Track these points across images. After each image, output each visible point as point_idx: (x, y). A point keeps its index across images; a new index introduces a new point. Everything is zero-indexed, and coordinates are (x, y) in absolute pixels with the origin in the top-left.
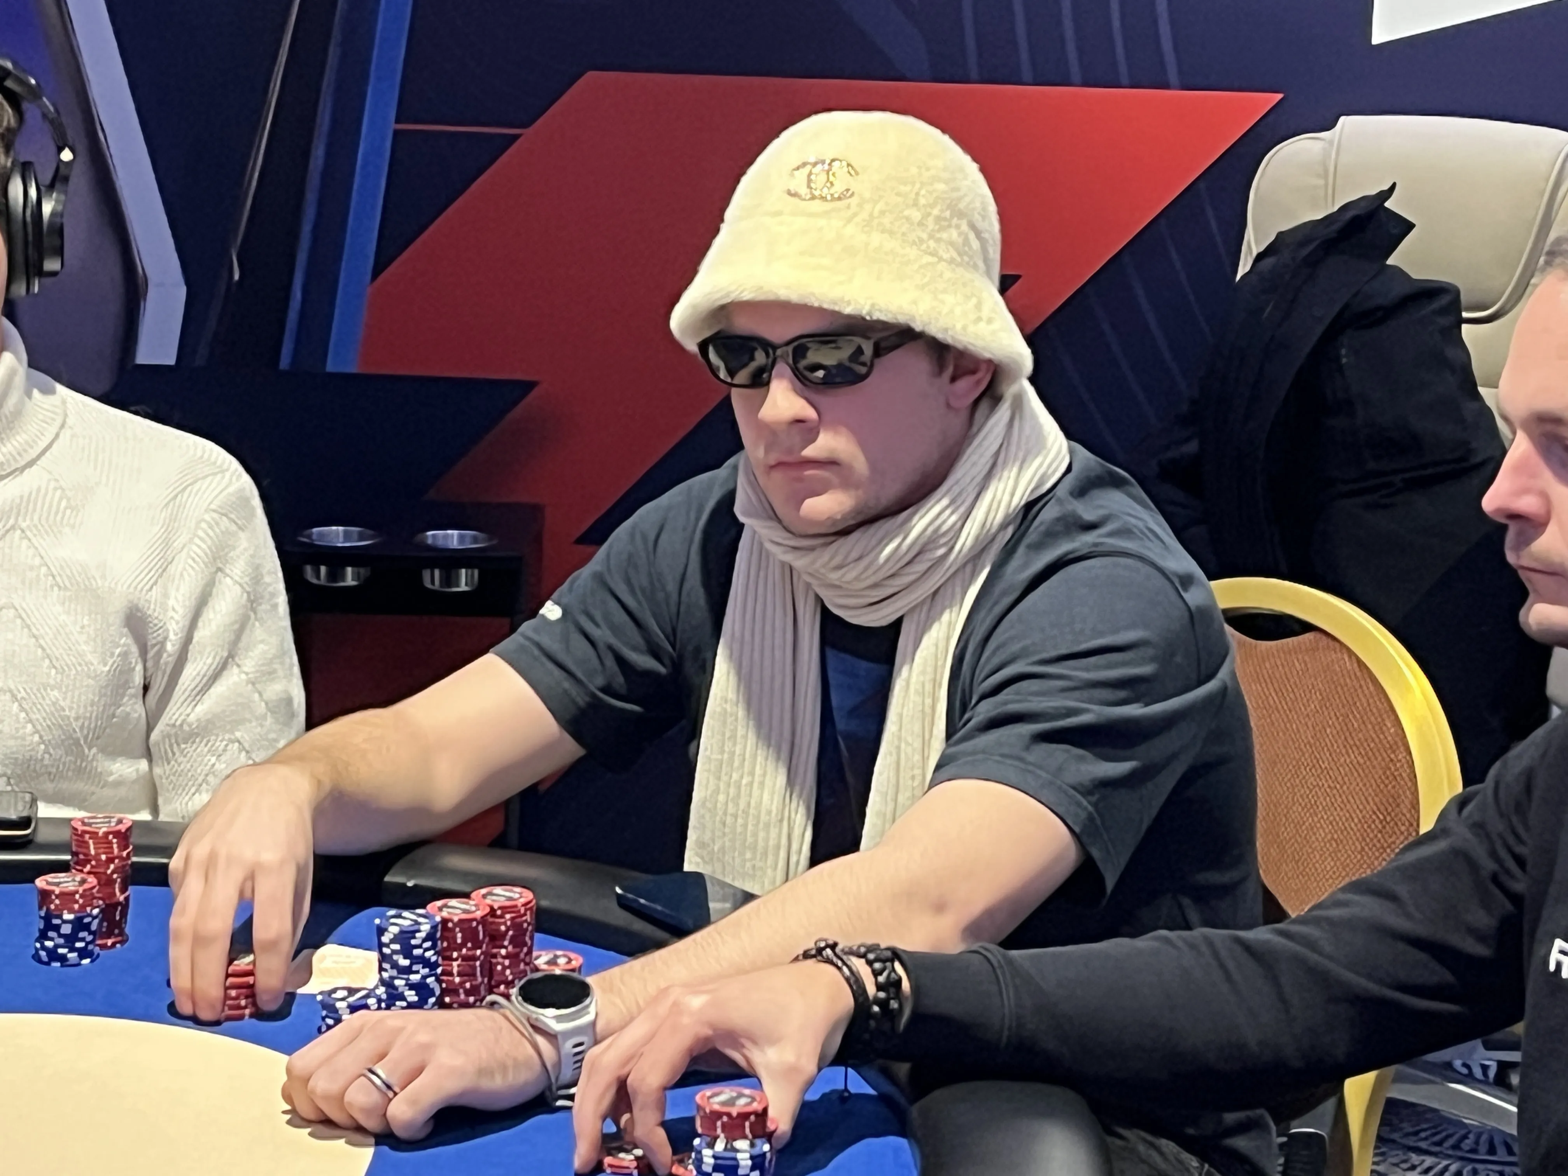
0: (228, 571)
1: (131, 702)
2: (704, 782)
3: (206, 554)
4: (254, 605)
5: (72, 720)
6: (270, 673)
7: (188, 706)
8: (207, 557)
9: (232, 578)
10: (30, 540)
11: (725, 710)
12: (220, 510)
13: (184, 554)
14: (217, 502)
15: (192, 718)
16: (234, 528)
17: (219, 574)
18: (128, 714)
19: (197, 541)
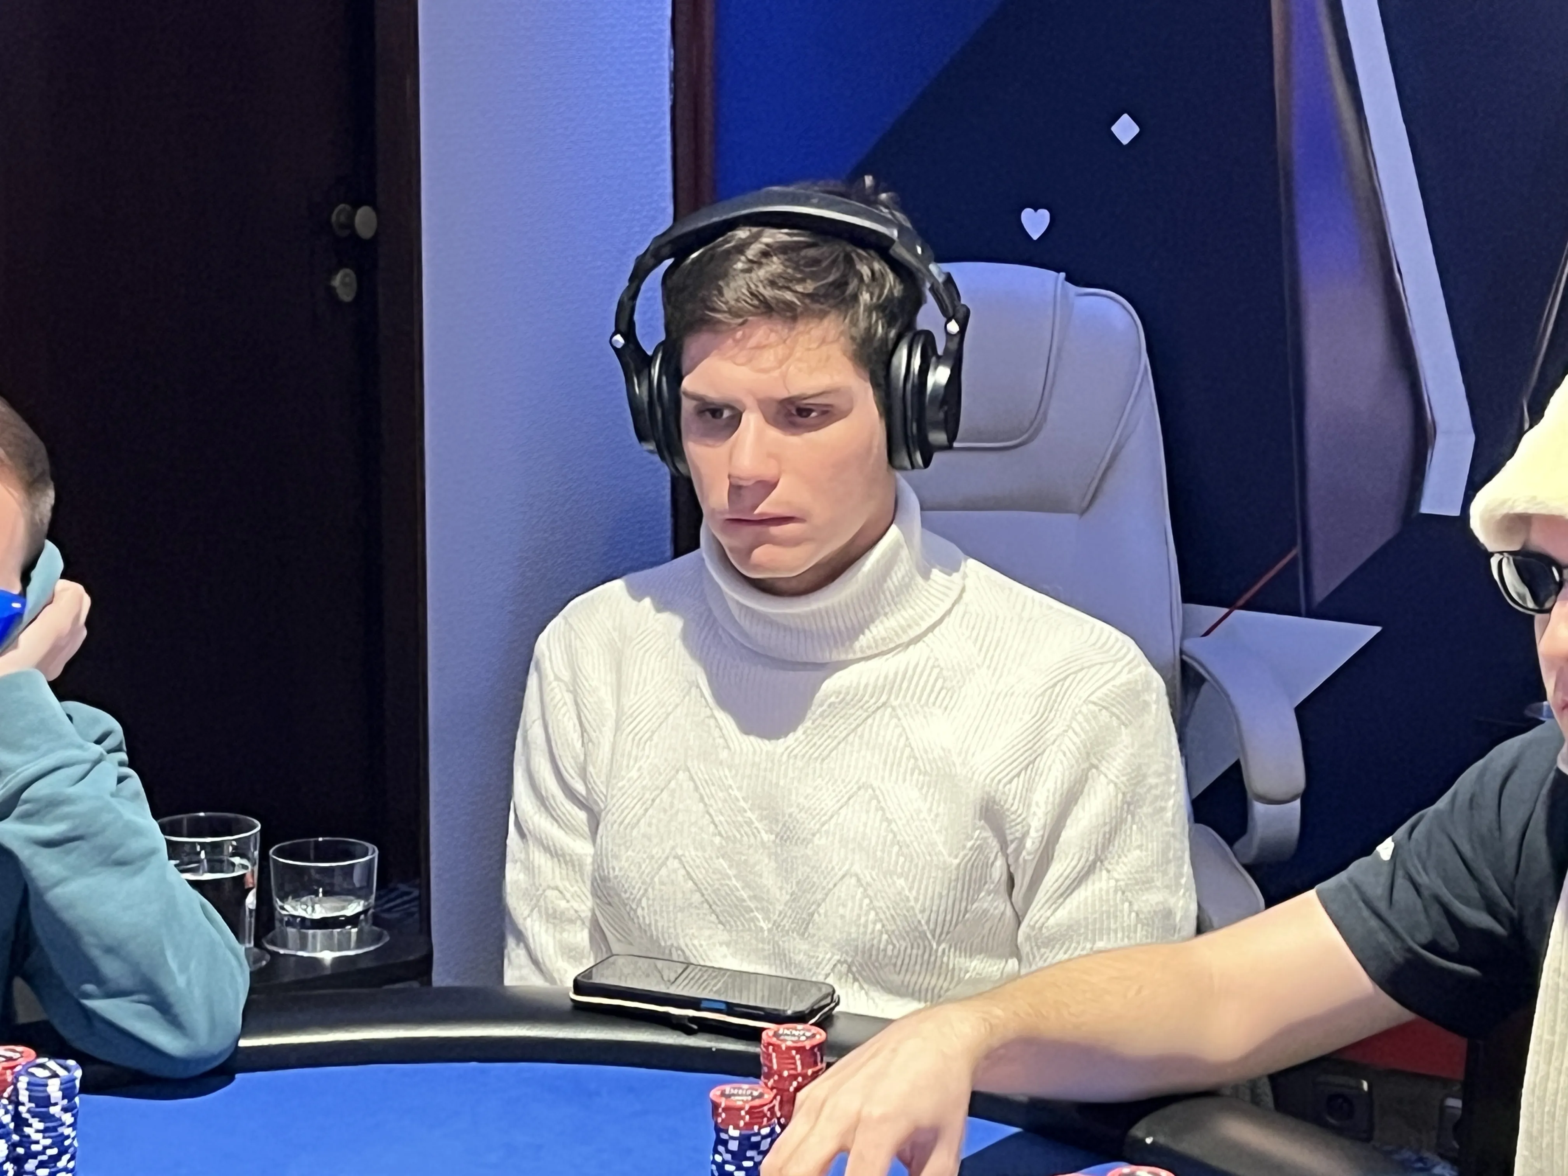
0: (1103, 769)
1: (990, 898)
2: (1535, 1065)
3: (1078, 749)
4: (1132, 808)
5: (917, 911)
6: (1148, 882)
7: (1049, 908)
8: (1080, 754)
9: (1106, 776)
10: (899, 719)
11: (1558, 984)
12: (1100, 702)
13: (1054, 748)
14: (1099, 694)
15: (1052, 921)
16: (1115, 722)
17: (1094, 770)
18: (985, 912)
19: (1070, 733)
